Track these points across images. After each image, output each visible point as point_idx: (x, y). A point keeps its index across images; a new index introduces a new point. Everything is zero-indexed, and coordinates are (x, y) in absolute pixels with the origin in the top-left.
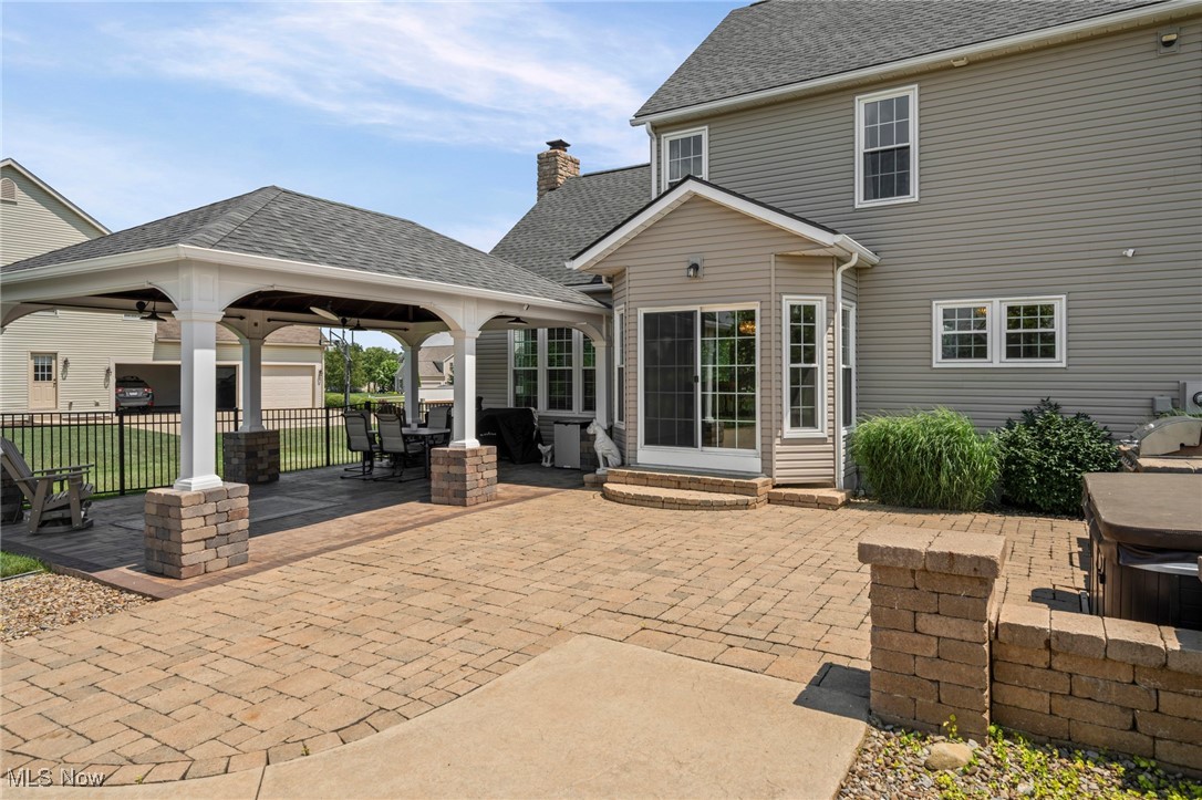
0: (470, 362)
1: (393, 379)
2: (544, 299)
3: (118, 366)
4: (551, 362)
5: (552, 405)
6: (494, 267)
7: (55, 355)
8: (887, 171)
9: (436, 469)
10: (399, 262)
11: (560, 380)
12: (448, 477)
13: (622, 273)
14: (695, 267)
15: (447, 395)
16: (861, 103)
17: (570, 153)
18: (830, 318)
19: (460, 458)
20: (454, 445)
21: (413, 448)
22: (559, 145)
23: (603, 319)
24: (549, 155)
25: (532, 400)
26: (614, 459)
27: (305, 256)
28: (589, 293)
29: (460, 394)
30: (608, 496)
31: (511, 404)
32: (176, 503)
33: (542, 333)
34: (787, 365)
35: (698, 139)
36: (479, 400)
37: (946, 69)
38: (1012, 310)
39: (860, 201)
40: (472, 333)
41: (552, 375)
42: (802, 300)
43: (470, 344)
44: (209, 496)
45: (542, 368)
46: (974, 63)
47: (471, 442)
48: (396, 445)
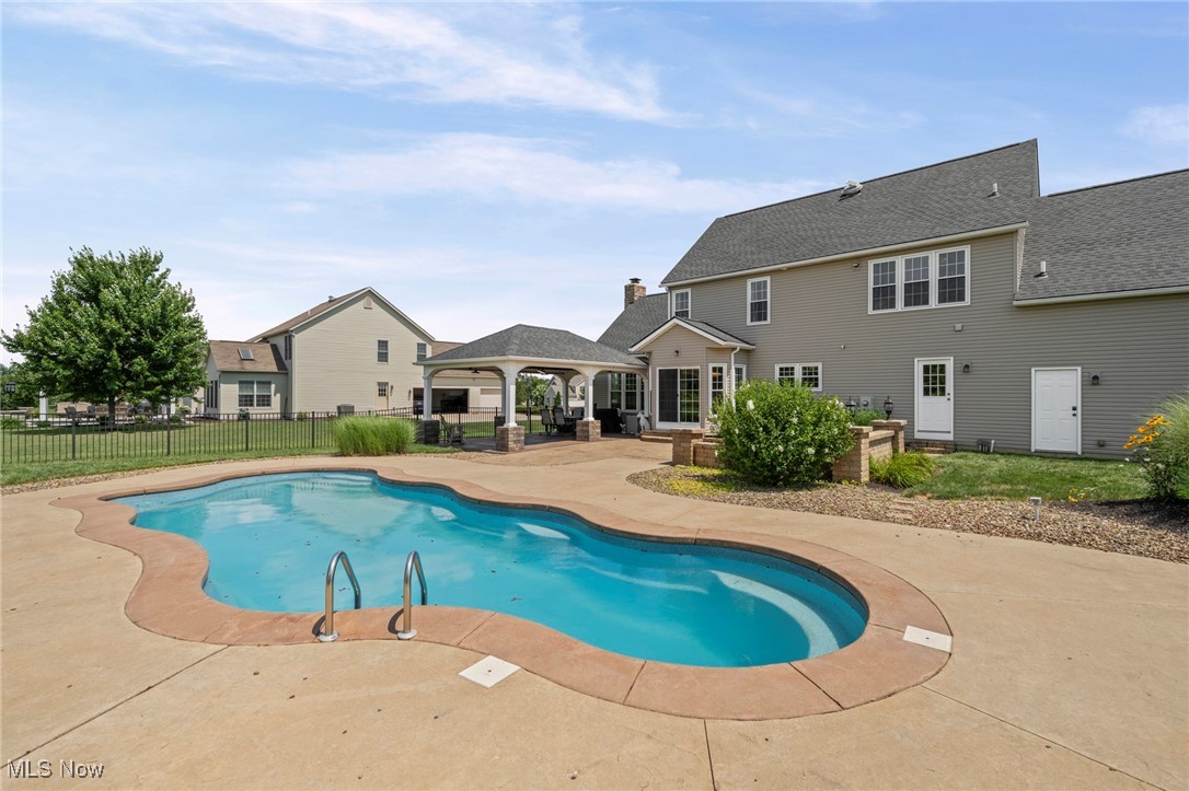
0: (591, 388)
1: (543, 397)
2: (620, 363)
3: (414, 389)
4: (627, 388)
5: (627, 408)
6: (600, 349)
7: (387, 384)
8: (759, 311)
9: (578, 429)
10: (566, 353)
11: (631, 396)
12: (582, 431)
13: (650, 353)
14: (677, 352)
15: (581, 404)
16: (749, 282)
17: (641, 284)
18: (729, 372)
19: (587, 424)
20: (585, 420)
21: (568, 424)
22: (636, 280)
23: (645, 371)
24: (630, 286)
25: (619, 406)
26: (647, 427)
27: (538, 355)
28: (640, 358)
29: (587, 403)
30: (643, 440)
31: (609, 407)
32: (507, 429)
33: (623, 376)
34: (711, 390)
35: (687, 293)
36: (595, 405)
37: (780, 270)
38: (804, 368)
39: (749, 323)
40: (592, 378)
41: (627, 394)
42: (717, 365)
43: (591, 382)
44: (515, 429)
45: (623, 391)
46: (789, 269)
47: (591, 419)
48: (561, 422)
